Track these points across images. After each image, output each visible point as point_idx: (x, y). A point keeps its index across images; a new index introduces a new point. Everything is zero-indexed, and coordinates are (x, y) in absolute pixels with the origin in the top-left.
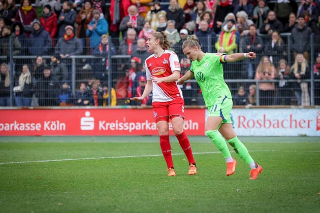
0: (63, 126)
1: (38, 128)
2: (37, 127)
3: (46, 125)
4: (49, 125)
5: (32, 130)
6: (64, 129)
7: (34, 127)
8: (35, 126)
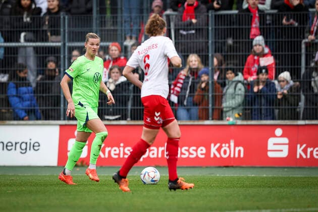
0: (239, 151)
1: (202, 154)
2: (199, 152)
3: (213, 150)
4: (219, 150)
5: (191, 156)
6: (242, 155)
7: (194, 153)
8: (196, 151)
